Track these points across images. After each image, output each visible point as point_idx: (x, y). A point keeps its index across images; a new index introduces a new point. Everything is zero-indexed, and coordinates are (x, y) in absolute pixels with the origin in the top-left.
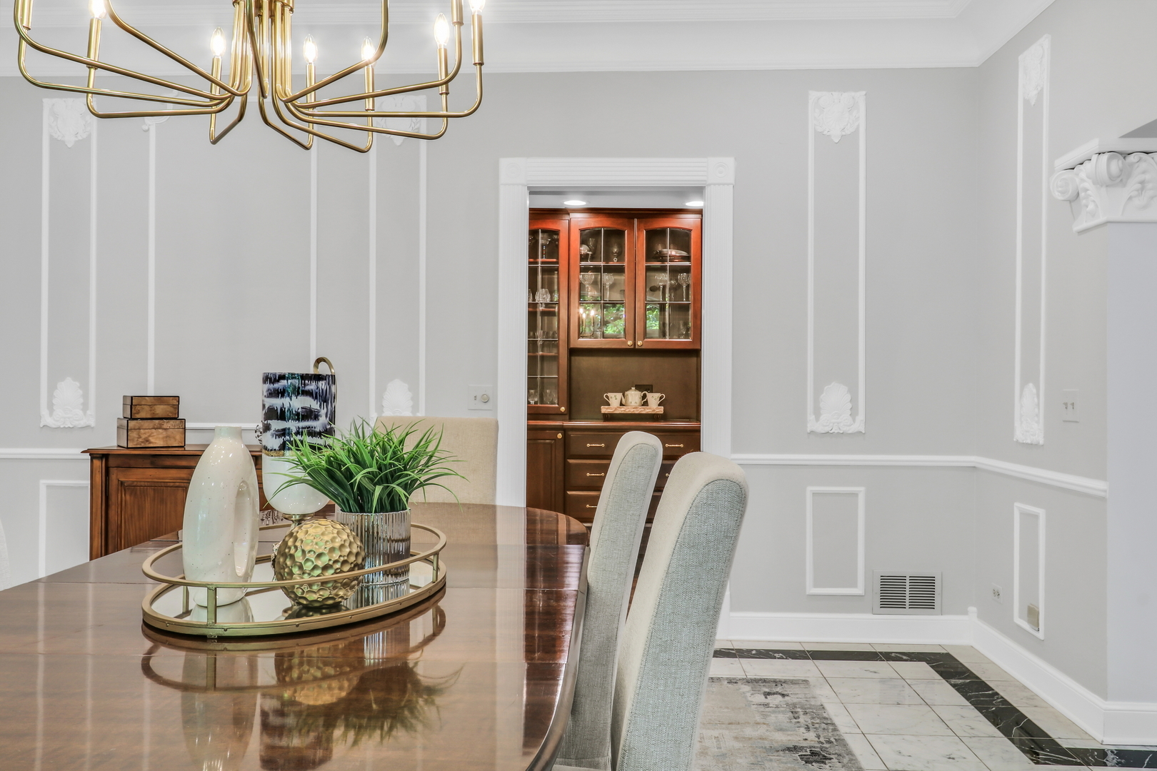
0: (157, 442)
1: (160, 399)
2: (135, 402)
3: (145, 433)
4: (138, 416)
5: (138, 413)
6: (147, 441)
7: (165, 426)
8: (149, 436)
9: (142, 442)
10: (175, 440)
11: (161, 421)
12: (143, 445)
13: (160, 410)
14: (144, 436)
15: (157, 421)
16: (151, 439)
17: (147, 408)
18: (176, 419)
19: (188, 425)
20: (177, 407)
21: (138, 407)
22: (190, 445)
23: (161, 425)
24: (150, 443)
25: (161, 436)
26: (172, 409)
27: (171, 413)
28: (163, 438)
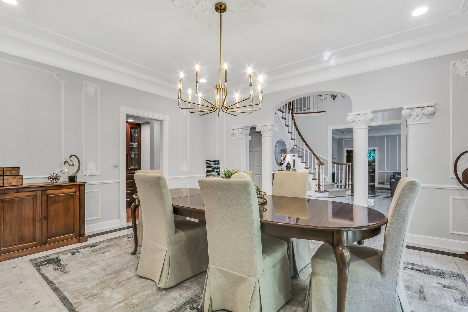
0: (14, 183)
1: (13, 169)
2: (5, 170)
3: (10, 181)
4: (6, 175)
5: (6, 174)
6: (10, 183)
7: (16, 178)
8: (11, 182)
9: (9, 184)
10: (20, 182)
11: (15, 176)
12: (9, 185)
13: (14, 172)
14: (9, 182)
15: (14, 176)
16: (12, 183)
17: (9, 172)
18: (18, 175)
19: (24, 177)
20: (19, 171)
21: (6, 172)
22: (24, 184)
23: (15, 177)
24: (12, 184)
25: (15, 181)
26: (17, 172)
27: (17, 173)
28: (16, 182)
